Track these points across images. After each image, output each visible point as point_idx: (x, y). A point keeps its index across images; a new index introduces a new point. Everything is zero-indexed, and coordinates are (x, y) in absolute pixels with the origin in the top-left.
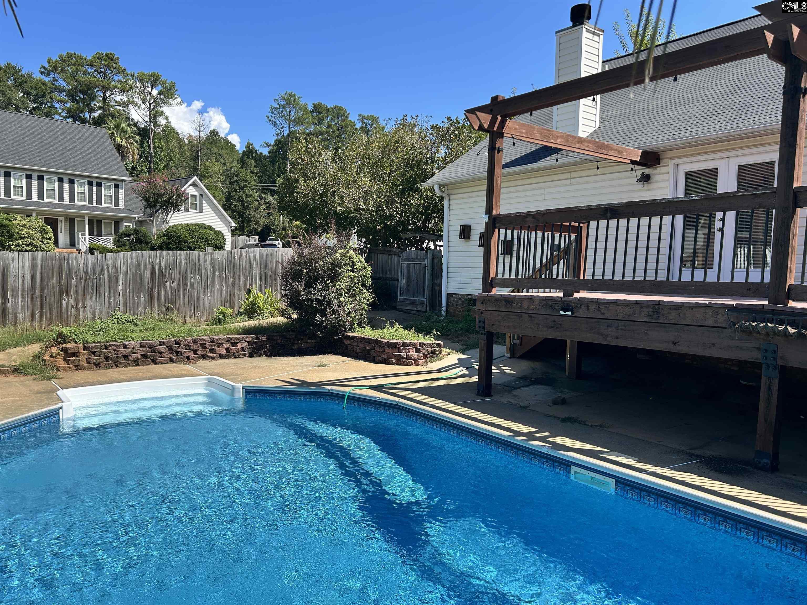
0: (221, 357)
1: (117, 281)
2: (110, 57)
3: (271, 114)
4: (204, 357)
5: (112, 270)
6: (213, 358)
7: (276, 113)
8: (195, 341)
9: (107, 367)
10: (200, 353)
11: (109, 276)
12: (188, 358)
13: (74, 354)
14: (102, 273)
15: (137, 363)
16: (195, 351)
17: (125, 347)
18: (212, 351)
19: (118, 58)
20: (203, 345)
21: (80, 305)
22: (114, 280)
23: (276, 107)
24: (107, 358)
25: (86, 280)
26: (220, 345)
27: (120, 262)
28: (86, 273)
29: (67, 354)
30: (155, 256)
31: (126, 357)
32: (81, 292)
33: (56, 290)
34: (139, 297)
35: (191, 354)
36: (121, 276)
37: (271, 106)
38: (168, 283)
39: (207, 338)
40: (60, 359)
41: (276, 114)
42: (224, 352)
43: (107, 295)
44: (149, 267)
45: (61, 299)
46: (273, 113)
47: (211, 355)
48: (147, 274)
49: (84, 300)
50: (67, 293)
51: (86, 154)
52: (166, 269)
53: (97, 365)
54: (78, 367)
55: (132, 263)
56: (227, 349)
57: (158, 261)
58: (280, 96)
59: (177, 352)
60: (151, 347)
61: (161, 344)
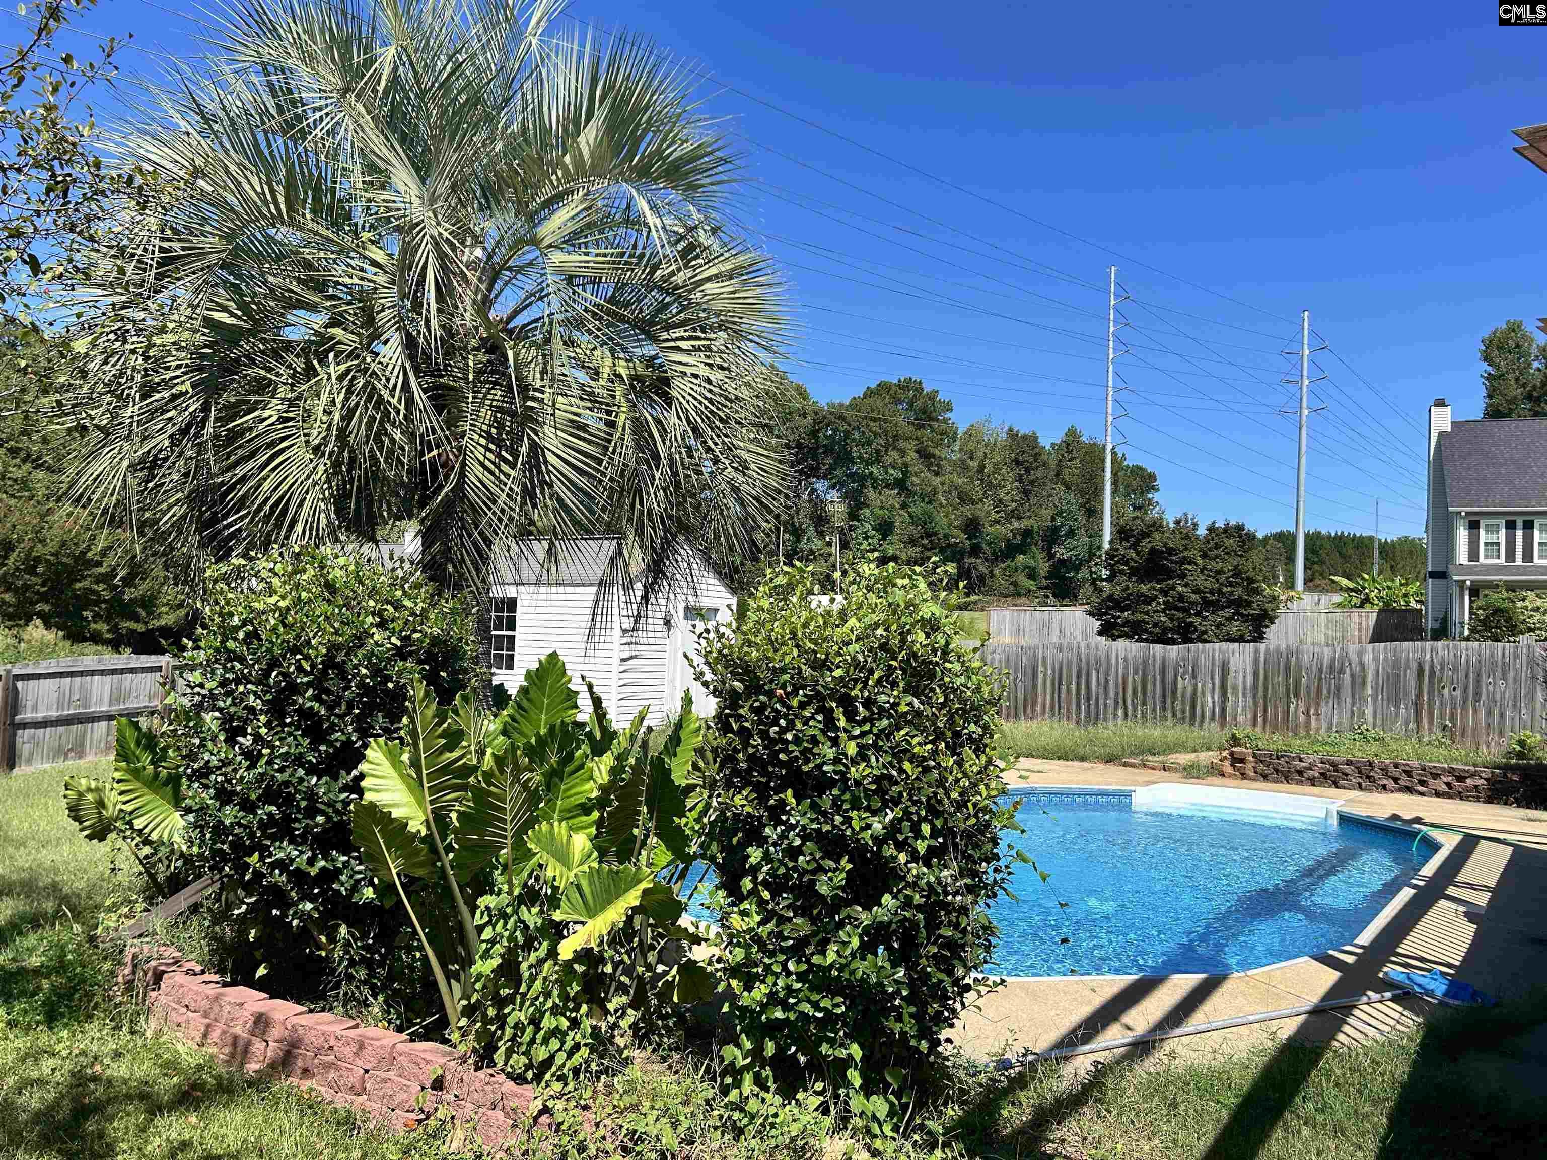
0: (1438, 794)
1: (1364, 683)
4: (1409, 790)
5: (1356, 668)
6: (1422, 794)
8: (1396, 766)
9: (1276, 782)
10: (1402, 783)
11: (1352, 676)
12: (1384, 787)
13: (1242, 761)
14: (1342, 671)
15: (1312, 782)
16: (1396, 780)
17: (1301, 760)
18: (1422, 783)
20: (1408, 773)
21: (1312, 711)
22: (1359, 680)
24: (1277, 771)
25: (1320, 679)
26: (1436, 776)
27: (1368, 658)
28: (1320, 670)
29: (1236, 760)
30: (1424, 650)
31: (1300, 773)
32: (1313, 695)
33: (1282, 690)
34: (1398, 708)
35: (1390, 784)
36: (1370, 678)
38: (1446, 691)
39: (1415, 763)
40: (1227, 763)
42: (1444, 788)
43: (1349, 700)
44: (1414, 665)
45: (1289, 702)
47: (1420, 789)
48: (1411, 678)
49: (1318, 705)
50: (1297, 696)
52: (1442, 669)
53: (1265, 777)
54: (1244, 776)
55: (1386, 659)
56: (1448, 785)
57: (1428, 656)
59: (1368, 777)
60: (1334, 765)
61: (1349, 763)
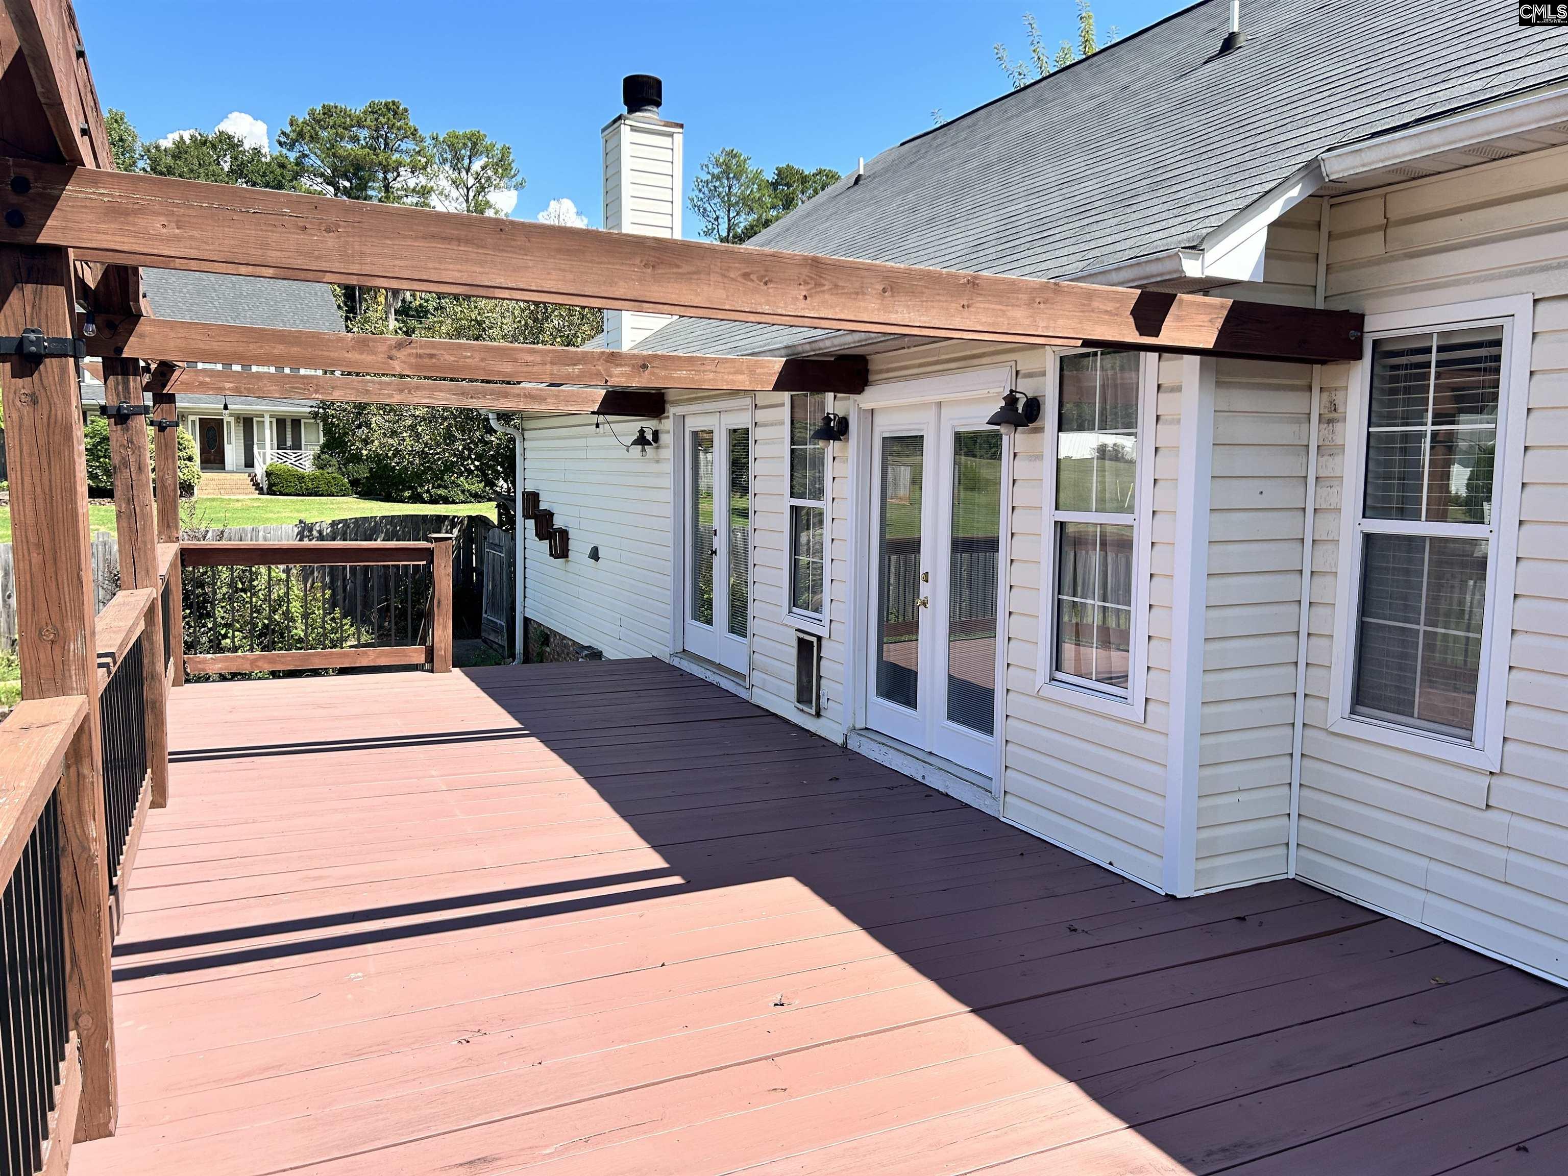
2: (393, 109)
3: (697, 192)
7: (706, 190)
19: (406, 110)
23: (705, 179)
37: (697, 178)
41: (707, 192)
46: (700, 191)
51: (276, 302)
58: (712, 158)
